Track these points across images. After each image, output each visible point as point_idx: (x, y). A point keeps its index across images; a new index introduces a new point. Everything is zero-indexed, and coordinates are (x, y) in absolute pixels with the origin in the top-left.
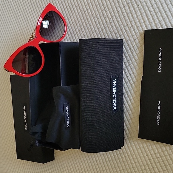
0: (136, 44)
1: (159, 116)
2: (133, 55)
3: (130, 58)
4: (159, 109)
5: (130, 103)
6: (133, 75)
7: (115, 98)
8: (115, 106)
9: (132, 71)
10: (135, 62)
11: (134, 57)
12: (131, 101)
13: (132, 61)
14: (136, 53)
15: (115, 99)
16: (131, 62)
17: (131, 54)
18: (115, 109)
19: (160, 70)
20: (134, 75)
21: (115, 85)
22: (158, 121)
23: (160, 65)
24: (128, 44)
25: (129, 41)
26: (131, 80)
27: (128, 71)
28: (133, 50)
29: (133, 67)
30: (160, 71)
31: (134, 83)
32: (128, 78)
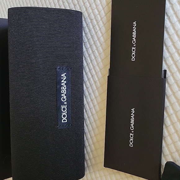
0: (102, 18)
1: (132, 133)
2: (97, 37)
3: (94, 41)
4: (132, 121)
5: (94, 111)
6: (97, 68)
7: (65, 103)
8: (64, 116)
9: (97, 61)
10: (100, 48)
11: (99, 39)
12: (95, 109)
13: (96, 46)
14: (101, 32)
15: (65, 105)
16: (94, 48)
17: (95, 35)
18: (64, 120)
19: (133, 57)
20: (99, 68)
21: (64, 82)
22: (131, 141)
23: (134, 50)
24: (91, 20)
25: (92, 15)
26: (95, 76)
27: (91, 61)
28: (98, 29)
29: (98, 54)
30: (133, 59)
31: (99, 79)
32: (92, 72)
